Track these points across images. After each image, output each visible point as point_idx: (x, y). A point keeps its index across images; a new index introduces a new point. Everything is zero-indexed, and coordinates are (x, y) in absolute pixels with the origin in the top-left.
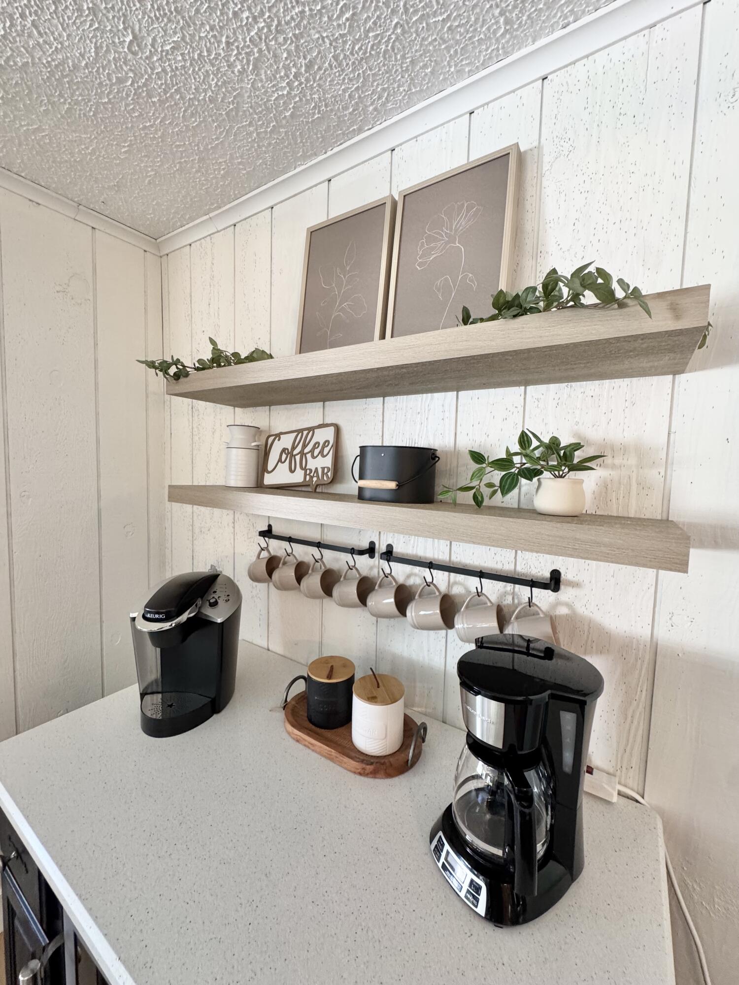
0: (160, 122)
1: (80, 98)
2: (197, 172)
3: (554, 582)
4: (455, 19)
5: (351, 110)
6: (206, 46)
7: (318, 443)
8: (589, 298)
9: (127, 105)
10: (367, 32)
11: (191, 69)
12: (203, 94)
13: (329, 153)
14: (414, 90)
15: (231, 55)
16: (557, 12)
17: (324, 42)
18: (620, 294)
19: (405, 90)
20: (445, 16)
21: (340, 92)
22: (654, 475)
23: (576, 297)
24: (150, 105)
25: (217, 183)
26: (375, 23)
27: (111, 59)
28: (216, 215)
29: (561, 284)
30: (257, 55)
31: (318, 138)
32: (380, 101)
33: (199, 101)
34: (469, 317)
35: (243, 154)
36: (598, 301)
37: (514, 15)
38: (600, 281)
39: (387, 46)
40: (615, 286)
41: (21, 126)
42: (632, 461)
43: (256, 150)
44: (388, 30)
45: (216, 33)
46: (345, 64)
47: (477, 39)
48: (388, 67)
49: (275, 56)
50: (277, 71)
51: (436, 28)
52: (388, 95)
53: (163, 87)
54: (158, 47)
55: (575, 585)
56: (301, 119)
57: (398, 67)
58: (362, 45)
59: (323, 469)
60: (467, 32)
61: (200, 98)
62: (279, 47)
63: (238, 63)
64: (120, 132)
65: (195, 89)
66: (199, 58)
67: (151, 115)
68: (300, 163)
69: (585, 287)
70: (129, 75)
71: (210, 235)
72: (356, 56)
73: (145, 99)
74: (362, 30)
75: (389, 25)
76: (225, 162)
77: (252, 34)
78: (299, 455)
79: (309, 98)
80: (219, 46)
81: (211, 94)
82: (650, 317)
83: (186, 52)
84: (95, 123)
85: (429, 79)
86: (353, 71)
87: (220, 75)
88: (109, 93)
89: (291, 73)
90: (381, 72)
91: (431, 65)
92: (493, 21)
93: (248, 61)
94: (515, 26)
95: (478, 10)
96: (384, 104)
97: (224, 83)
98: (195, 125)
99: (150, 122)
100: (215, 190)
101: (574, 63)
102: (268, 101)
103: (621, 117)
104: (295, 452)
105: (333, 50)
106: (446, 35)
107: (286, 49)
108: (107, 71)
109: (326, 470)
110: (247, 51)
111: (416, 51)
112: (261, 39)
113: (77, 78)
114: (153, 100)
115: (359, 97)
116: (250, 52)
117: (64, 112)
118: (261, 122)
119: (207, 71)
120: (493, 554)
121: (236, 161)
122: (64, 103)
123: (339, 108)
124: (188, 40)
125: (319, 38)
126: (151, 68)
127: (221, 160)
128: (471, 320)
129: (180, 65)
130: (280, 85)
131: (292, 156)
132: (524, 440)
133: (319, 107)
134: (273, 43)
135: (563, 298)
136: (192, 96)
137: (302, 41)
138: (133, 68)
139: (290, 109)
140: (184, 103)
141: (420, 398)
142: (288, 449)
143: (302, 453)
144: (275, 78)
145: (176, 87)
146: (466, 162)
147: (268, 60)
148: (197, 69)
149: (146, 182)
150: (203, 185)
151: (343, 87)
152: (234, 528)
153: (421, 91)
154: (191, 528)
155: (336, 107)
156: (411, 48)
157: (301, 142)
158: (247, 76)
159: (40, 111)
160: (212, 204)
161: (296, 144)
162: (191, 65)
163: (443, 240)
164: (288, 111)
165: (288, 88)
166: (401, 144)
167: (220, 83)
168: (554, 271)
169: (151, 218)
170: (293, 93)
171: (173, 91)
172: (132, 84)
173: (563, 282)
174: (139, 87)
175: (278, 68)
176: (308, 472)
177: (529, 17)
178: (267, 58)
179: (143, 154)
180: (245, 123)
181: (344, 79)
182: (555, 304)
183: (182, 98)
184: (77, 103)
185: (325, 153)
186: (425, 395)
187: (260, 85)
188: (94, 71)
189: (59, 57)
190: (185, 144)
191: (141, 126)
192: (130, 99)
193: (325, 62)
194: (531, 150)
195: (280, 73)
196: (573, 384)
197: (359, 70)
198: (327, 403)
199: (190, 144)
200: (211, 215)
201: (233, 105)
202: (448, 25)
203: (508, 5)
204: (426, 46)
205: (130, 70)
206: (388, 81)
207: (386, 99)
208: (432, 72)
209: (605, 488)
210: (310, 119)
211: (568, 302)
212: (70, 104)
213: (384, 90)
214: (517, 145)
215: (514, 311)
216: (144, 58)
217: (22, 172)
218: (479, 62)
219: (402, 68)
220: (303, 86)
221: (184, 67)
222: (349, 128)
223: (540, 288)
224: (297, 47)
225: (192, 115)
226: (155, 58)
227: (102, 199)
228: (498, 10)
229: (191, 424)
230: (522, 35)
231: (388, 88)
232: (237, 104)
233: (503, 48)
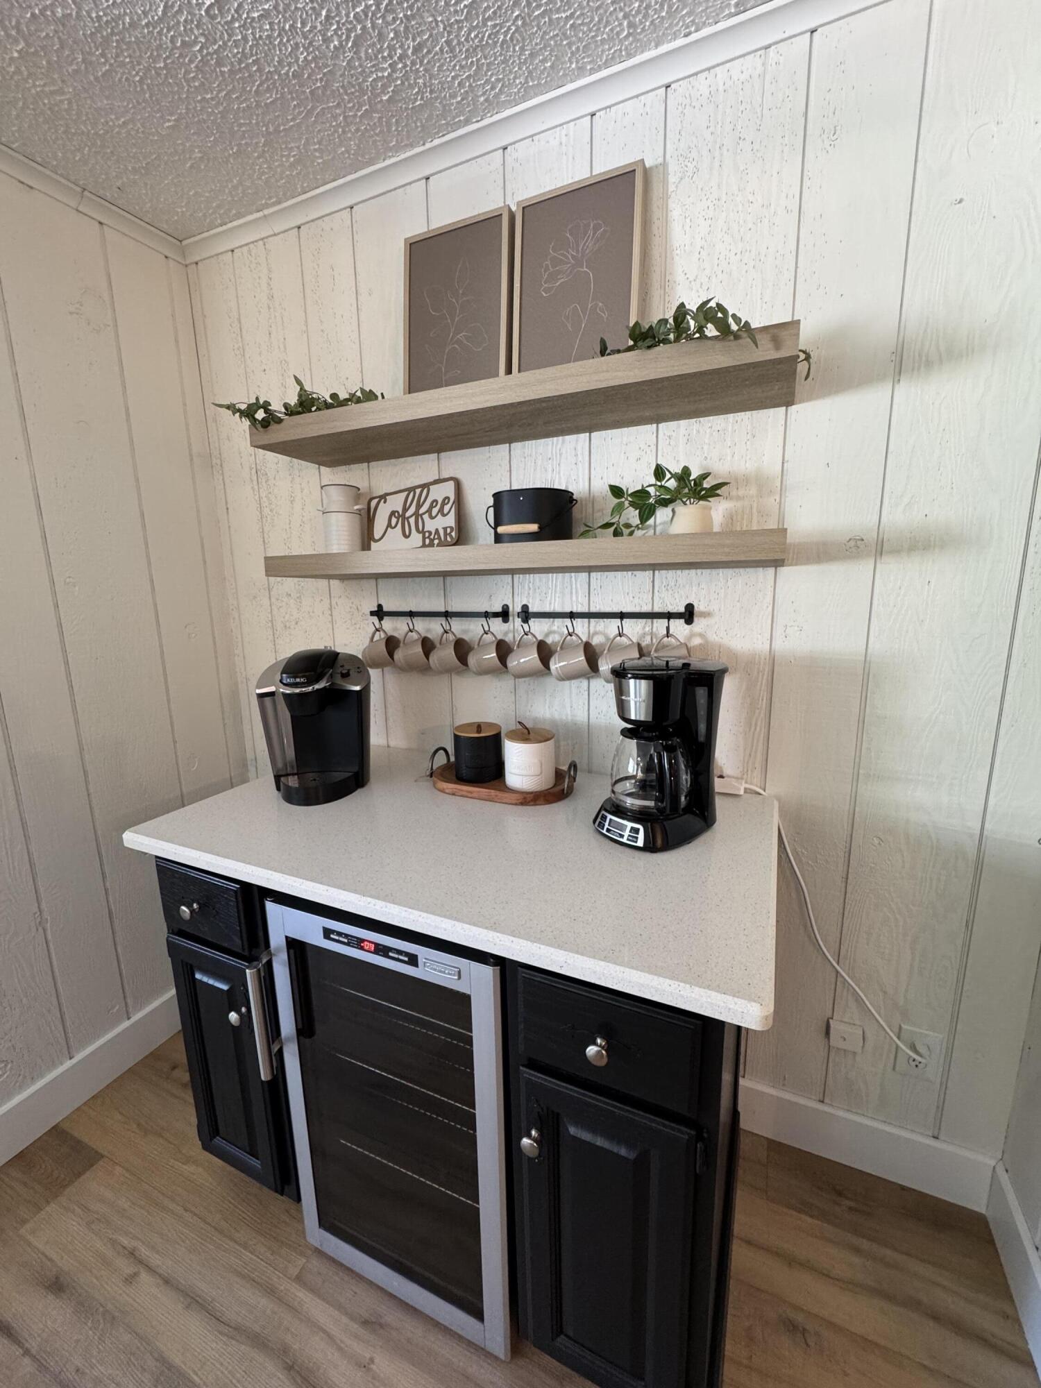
0: (225, 95)
1: (128, 60)
2: (259, 157)
3: (689, 615)
4: (578, 17)
5: (459, 99)
6: (301, 17)
7: (436, 501)
8: (711, 331)
9: (187, 72)
10: (485, 21)
11: (278, 40)
12: (287, 68)
13: (428, 146)
14: (531, 84)
15: (328, 30)
16: (679, 21)
17: (437, 25)
18: (734, 327)
19: (521, 83)
20: (568, 13)
21: (449, 79)
22: (771, 502)
23: (700, 329)
24: (216, 75)
25: (283, 172)
26: (495, 13)
27: (182, 20)
28: (272, 214)
29: (689, 317)
30: (359, 32)
31: (417, 127)
32: (493, 93)
33: (280, 75)
34: (606, 348)
35: (322, 139)
36: (718, 334)
37: (637, 20)
38: (720, 315)
39: (505, 36)
40: (731, 320)
41: (34, 86)
42: (753, 491)
43: (339, 137)
44: (507, 21)
45: (315, 5)
46: (458, 50)
47: (599, 38)
48: (505, 58)
49: (380, 34)
50: (381, 51)
51: (558, 24)
52: (502, 85)
53: (239, 56)
54: (243, 13)
55: (706, 615)
56: (400, 105)
57: (516, 59)
58: (479, 33)
59: (445, 529)
60: (590, 30)
61: (282, 72)
62: (387, 27)
63: (335, 38)
64: (169, 102)
65: (277, 62)
66: (290, 30)
67: (215, 85)
68: (391, 154)
69: (708, 320)
70: (199, 40)
71: (262, 239)
72: (471, 43)
73: (213, 68)
74: (480, 18)
75: (510, 16)
76: (298, 147)
77: (358, 10)
78: (414, 517)
79: (412, 82)
80: (316, 19)
81: (296, 68)
82: (757, 347)
83: (276, 21)
84: (138, 89)
85: (548, 73)
86: (467, 58)
87: (311, 49)
88: (167, 57)
89: (396, 54)
90: (496, 62)
91: (551, 59)
92: (616, 23)
93: (348, 37)
94: (639, 31)
95: (601, 11)
96: (496, 96)
97: (315, 59)
98: (268, 101)
99: (212, 93)
100: (277, 181)
101: (696, 74)
102: (364, 81)
103: (741, 142)
104: (408, 514)
105: (446, 35)
106: (569, 32)
107: (394, 29)
108: (172, 33)
109: (449, 530)
110: (349, 26)
111: (536, 44)
112: (366, 16)
113: (130, 37)
114: (222, 69)
115: (470, 85)
116: (352, 28)
117: (100, 73)
118: (351, 104)
119: (297, 44)
120: (631, 599)
121: (312, 148)
122: (104, 64)
123: (445, 95)
124: (281, 8)
125: (432, 22)
126: (228, 34)
127: (293, 145)
128: (608, 351)
129: (266, 34)
130: (381, 66)
131: (383, 145)
132: (659, 472)
133: (423, 93)
134: (380, 21)
135: (690, 330)
136: (272, 69)
137: (413, 23)
138: (206, 32)
139: (388, 92)
140: (261, 76)
141: (551, 443)
142: (398, 512)
143: (417, 515)
144: (376, 57)
145: (254, 58)
146: (589, 175)
147: (372, 38)
148: (285, 40)
149: (188, 165)
150: (264, 173)
151: (453, 74)
152: (331, 615)
153: (539, 84)
154: (270, 624)
155: (443, 95)
156: (531, 41)
157: (396, 130)
158: (344, 53)
159: (67, 71)
160: (270, 198)
161: (389, 131)
162: (279, 35)
163: (567, 263)
164: (385, 95)
165: (389, 70)
166: (514, 143)
167: (310, 58)
168: (682, 305)
169: (182, 212)
170: (395, 76)
171: (251, 61)
172: (200, 50)
173: (690, 315)
174: (208, 54)
175: (381, 47)
176: (427, 534)
177: (652, 22)
178: (370, 36)
179: (192, 131)
180: (331, 104)
181: (455, 65)
182: (684, 335)
183: (259, 70)
184: (123, 64)
185: (424, 144)
186: (555, 439)
187: (357, 64)
188: (156, 31)
189: (114, 12)
190: (251, 122)
191: (199, 98)
192: (193, 66)
193: (435, 46)
194: (657, 167)
195: (383, 53)
196: (701, 419)
197: (472, 58)
198: (443, 454)
199: (257, 124)
200: (266, 212)
201: (321, 83)
202: (571, 22)
203: (632, 10)
204: (548, 40)
205: (202, 34)
206: (503, 72)
207: (500, 90)
208: (552, 67)
209: (731, 518)
210: (411, 106)
211: (694, 334)
212: (111, 65)
213: (498, 80)
214: (642, 161)
215: (649, 342)
216: (222, 23)
217: (13, 143)
218: (601, 61)
219: (519, 59)
220: (408, 69)
221: (269, 37)
222: (454, 118)
223: (671, 321)
224: (406, 28)
225: (268, 90)
226: (237, 25)
227: (119, 183)
228: (622, 14)
229: (256, 493)
230: (645, 39)
231: (503, 79)
232: (326, 82)
233: (626, 49)
